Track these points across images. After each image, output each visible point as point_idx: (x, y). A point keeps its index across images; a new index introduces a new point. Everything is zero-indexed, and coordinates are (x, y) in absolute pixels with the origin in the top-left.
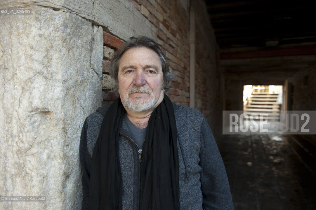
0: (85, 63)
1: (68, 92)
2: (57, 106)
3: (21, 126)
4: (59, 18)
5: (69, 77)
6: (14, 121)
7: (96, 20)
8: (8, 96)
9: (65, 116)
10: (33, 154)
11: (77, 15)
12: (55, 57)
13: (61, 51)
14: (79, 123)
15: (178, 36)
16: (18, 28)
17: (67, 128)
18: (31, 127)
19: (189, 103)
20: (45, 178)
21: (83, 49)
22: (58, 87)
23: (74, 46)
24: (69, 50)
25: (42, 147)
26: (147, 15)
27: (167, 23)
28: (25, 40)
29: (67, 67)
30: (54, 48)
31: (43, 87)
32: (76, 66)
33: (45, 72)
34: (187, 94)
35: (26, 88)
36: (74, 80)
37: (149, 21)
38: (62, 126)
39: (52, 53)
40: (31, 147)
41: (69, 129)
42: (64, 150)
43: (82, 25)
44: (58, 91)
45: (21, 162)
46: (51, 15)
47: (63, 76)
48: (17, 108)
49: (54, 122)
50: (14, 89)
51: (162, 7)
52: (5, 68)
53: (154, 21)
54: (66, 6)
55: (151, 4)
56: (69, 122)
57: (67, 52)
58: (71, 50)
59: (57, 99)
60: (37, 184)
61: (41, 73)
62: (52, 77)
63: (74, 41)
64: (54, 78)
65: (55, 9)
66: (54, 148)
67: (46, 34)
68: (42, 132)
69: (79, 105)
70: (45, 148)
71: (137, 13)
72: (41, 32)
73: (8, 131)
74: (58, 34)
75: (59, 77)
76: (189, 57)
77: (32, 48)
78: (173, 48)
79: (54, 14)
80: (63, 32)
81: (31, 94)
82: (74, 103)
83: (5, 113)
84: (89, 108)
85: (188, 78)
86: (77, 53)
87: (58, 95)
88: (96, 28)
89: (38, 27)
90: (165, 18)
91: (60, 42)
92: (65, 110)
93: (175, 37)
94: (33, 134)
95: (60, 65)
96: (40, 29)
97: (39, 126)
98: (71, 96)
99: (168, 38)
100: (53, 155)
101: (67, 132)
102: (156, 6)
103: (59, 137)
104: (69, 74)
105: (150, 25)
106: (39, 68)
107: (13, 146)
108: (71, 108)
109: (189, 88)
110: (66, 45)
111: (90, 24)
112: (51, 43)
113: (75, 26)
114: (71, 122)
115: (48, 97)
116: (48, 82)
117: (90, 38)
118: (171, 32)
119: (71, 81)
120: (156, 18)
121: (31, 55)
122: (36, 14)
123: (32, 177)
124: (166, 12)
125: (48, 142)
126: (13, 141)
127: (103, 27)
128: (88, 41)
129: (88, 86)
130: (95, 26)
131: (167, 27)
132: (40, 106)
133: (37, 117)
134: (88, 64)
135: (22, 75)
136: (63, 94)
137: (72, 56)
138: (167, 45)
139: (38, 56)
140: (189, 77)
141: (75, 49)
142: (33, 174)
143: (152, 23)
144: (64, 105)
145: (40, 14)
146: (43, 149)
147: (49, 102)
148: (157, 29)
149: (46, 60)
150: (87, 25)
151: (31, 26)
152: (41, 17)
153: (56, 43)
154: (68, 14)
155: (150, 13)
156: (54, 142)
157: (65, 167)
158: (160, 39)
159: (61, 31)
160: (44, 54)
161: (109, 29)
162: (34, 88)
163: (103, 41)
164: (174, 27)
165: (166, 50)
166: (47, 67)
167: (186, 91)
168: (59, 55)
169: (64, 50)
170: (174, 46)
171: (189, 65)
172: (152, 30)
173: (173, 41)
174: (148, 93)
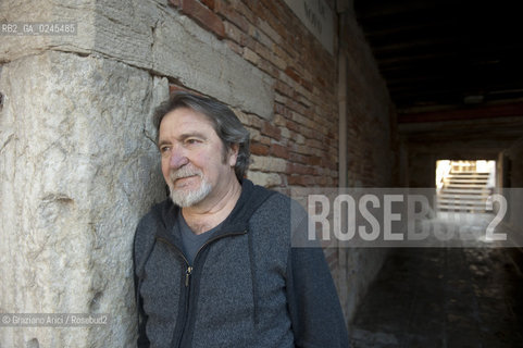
0: (133, 130)
1: (102, 172)
2: (80, 191)
3: (32, 219)
4: (87, 67)
5: (102, 150)
6: (25, 212)
7: (155, 69)
8: (19, 177)
9: (94, 206)
10: (44, 260)
11: (119, 61)
12: (80, 121)
13: (88, 113)
14: (121, 215)
15: (315, 90)
16: (31, 83)
17: (97, 224)
18: (44, 222)
19: (337, 186)
20: (60, 295)
21: (130, 109)
22: (83, 164)
23: (112, 105)
24: (103, 111)
25: (58, 250)
26: (255, 61)
27: (295, 72)
28: (39, 100)
29: (99, 135)
30: (79, 109)
31: (59, 165)
32: (115, 134)
33: (64, 144)
34: (335, 174)
35: (39, 166)
36: (111, 154)
37: (260, 69)
38: (88, 221)
39: (75, 117)
40: (42, 249)
41: (102, 225)
42: (91, 256)
43: (128, 76)
44: (82, 169)
45: (32, 269)
46: (75, 62)
47: (91, 148)
48: (28, 193)
49: (75, 214)
50: (26, 167)
51: (284, 49)
52: (17, 139)
53: (270, 69)
54: (98, 49)
55: (264, 46)
56: (100, 215)
57: (99, 114)
58: (106, 112)
59: (81, 182)
60: (49, 302)
61: (57, 144)
62: (74, 150)
63: (113, 98)
64: (77, 152)
65: (80, 55)
66: (76, 251)
67: (66, 89)
68: (59, 228)
69: (120, 190)
70: (62, 251)
71: (236, 58)
72: (59, 88)
73: (18, 225)
74: (85, 89)
75: (85, 150)
76: (338, 120)
77: (46, 109)
78: (307, 107)
79: (79, 61)
80: (93, 86)
81: (42, 173)
82: (110, 187)
83: (16, 201)
84: (141, 195)
85: (335, 150)
86: (118, 115)
87: (82, 175)
88: (157, 80)
89: (55, 80)
90: (291, 65)
91: (87, 101)
92: (95, 197)
93: (311, 91)
94: (45, 231)
95: (86, 133)
96: (58, 82)
97: (55, 220)
98: (106, 177)
99: (299, 94)
100: (73, 261)
101: (97, 229)
102: (273, 48)
103: (82, 237)
104: (102, 145)
105: (260, 75)
106: (54, 137)
107: (23, 246)
108: (106, 194)
109: (338, 164)
110: (98, 104)
111: (147, 74)
112: (74, 102)
113: (115, 77)
114: (105, 214)
115: (67, 179)
116: (68, 157)
117: (144, 94)
118: (302, 85)
119: (106, 155)
120: (273, 64)
121: (45, 120)
122: (53, 62)
123: (43, 292)
124: (292, 56)
125: (67, 243)
126: (23, 239)
127: (168, 77)
128: (140, 98)
129: (139, 163)
130: (155, 78)
131: (296, 78)
132: (55, 191)
133: (54, 208)
134: (140, 130)
135: (35, 148)
136: (90, 174)
137: (109, 121)
138: (296, 103)
139: (54, 121)
140: (338, 149)
141: (114, 110)
142: (46, 288)
143: (266, 72)
144: (92, 190)
145: (58, 63)
146: (58, 253)
147: (68, 185)
148: (275, 81)
149: (65, 126)
150: (139, 75)
151: (45, 79)
152: (59, 66)
153: (82, 102)
154: (101, 61)
155: (262, 58)
156: (76, 243)
157: (92, 280)
158: (282, 94)
159: (89, 85)
160: (63, 118)
161: (181, 80)
162: (47, 166)
164: (308, 76)
165: (292, 110)
166: (67, 136)
167: (331, 169)
168: (85, 119)
169: (94, 112)
170: (309, 104)
171: (338, 132)
172: (264, 82)
173: (305, 97)
174: (197, 175)
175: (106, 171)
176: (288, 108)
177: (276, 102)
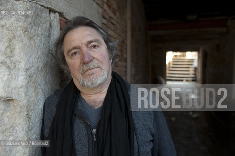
0: (44, 50)
1: (31, 79)
2: (20, 94)
4: (21, 8)
5: (31, 65)
7: (53, 8)
9: (28, 103)
11: (36, 4)
12: (18, 46)
13: (23, 40)
14: (41, 106)
15: (117, 14)
17: (31, 114)
19: (126, 71)
21: (43, 36)
22: (21, 75)
23: (35, 34)
24: (30, 39)
25: (7, 135)
27: (109, 4)
29: (29, 55)
30: (17, 38)
31: (6, 77)
32: (37, 53)
33: (8, 62)
34: (124, 64)
36: (35, 67)
38: (26, 113)
39: (15, 43)
41: (33, 114)
42: (28, 135)
43: (41, 14)
44: (21, 79)
46: (12, 5)
47: (26, 64)
49: (18, 109)
56: (32, 107)
57: (29, 41)
58: (32, 39)
59: (21, 87)
61: (4, 63)
62: (15, 66)
63: (35, 29)
64: (17, 67)
66: (19, 134)
67: (8, 24)
68: (6, 120)
69: (40, 90)
70: (10, 135)
72: (3, 23)
74: (20, 24)
75: (22, 65)
76: (126, 32)
78: (114, 25)
79: (15, 4)
80: (25, 22)
82: (36, 88)
84: (49, 92)
86: (37, 41)
87: (21, 83)
88: (52, 15)
91: (21, 32)
92: (29, 97)
95: (22, 54)
97: (3, 114)
98: (33, 83)
99: (111, 17)
101: (31, 117)
103: (23, 124)
104: (31, 62)
105: (96, 7)
106: (2, 58)
108: (33, 94)
109: (126, 58)
110: (28, 34)
111: (48, 11)
112: (13, 33)
113: (36, 15)
114: (34, 107)
115: (12, 86)
116: (12, 71)
117: (48, 25)
118: (113, 12)
119: (33, 68)
125: (13, 129)
127: (59, 13)
128: (47, 28)
129: (48, 71)
130: (51, 13)
131: (110, 7)
132: (4, 95)
133: (1, 106)
134: (48, 50)
136: (26, 81)
137: (33, 45)
138: (110, 23)
140: (126, 49)
141: (35, 37)
143: (98, 4)
144: (27, 92)
146: (8, 136)
147: (13, 91)
148: (102, 10)
149: (9, 50)
150: (46, 12)
153: (18, 33)
154: (29, 4)
156: (19, 128)
157: (29, 151)
158: (105, 18)
159: (22, 21)
160: (7, 45)
161: (64, 14)
163: (59, 27)
165: (109, 28)
166: (10, 57)
167: (124, 62)
168: (21, 45)
169: (26, 39)
170: (115, 23)
171: (126, 39)
172: (98, 11)
173: (114, 19)
174: (99, 67)
175: (33, 79)
176: (107, 27)
177: (103, 23)
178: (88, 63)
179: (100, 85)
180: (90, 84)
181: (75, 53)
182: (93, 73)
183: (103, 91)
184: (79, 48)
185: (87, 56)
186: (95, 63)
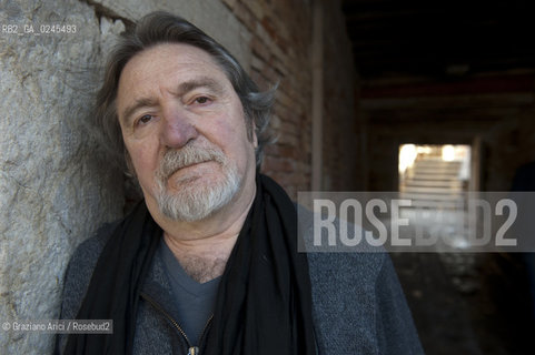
1: (24, 193)
5: (25, 152)
7: (106, 4)
9: (12, 260)
15: (291, 51)
23: (40, 67)
24: (25, 78)
26: (231, 4)
27: (271, 25)
29: (19, 123)
32: (46, 121)
34: (307, 168)
36: (40, 158)
37: (236, 16)
41: (26, 293)
43: (65, 13)
47: (5, 149)
53: (247, 17)
56: (23, 274)
57: (18, 83)
58: (30, 79)
63: (42, 53)
69: (56, 225)
76: (311, 95)
78: (282, 75)
82: (40, 219)
84: (87, 229)
85: (308, 136)
86: (50, 86)
88: (106, 25)
90: (268, 14)
92: (12, 243)
93: (286, 53)
98: (32, 202)
99: (273, 57)
101: (18, 302)
104: (24, 143)
105: (237, 25)
109: (310, 155)
110: (15, 63)
111: (90, 12)
113: (44, 13)
114: (31, 272)
117: (90, 49)
118: (278, 44)
119: (30, 162)
120: (249, 11)
127: (125, 21)
128: (83, 56)
129: (85, 171)
130: (104, 20)
131: (272, 33)
137: (34, 95)
138: (271, 71)
141: (43, 75)
143: (241, 21)
144: (7, 229)
148: (252, 36)
150: (82, 12)
158: (258, 56)
164: (284, 32)
165: (269, 80)
167: (304, 162)
170: (284, 71)
171: (311, 111)
172: (241, 37)
173: (281, 62)
174: (213, 159)
175: (31, 191)
176: (264, 76)
177: (253, 68)
178: (179, 147)
179: (214, 213)
180: (185, 211)
181: (145, 119)
182: (195, 178)
183: (226, 232)
184: (157, 104)
185: (175, 126)
186: (201, 148)
